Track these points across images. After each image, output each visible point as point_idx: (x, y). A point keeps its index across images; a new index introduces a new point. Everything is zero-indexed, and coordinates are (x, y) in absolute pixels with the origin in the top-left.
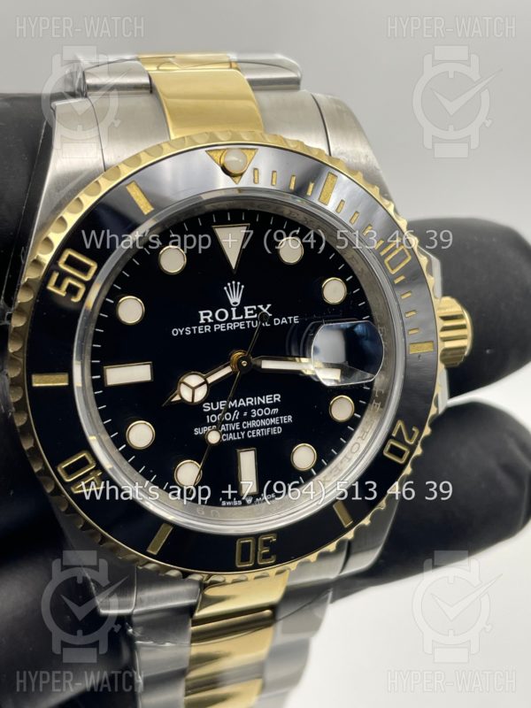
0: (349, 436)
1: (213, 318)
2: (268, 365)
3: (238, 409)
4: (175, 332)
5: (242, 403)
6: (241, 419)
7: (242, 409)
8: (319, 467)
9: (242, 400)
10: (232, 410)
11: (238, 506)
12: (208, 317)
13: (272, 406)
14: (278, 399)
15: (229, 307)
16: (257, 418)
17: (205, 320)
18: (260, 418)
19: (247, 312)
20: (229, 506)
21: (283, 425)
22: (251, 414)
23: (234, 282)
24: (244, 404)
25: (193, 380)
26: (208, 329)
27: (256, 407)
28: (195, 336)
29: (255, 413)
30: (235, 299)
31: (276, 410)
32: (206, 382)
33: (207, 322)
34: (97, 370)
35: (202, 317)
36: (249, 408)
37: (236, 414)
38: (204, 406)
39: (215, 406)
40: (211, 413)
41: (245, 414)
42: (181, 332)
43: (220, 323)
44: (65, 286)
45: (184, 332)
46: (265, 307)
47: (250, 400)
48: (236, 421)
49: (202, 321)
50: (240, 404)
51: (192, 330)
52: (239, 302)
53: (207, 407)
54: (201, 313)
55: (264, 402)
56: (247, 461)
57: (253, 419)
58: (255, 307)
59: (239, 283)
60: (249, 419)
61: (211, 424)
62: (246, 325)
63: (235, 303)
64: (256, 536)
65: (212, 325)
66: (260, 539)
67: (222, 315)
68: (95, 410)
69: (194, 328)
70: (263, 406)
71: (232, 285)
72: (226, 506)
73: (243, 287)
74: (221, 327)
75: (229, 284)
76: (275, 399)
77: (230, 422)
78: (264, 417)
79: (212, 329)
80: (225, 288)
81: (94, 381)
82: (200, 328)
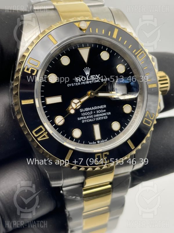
0: (130, 118)
2: (101, 95)
3: (92, 111)
4: (68, 85)
5: (93, 108)
6: (93, 114)
7: (93, 111)
8: (121, 129)
9: (93, 107)
10: (90, 111)
11: (95, 144)
12: (79, 80)
13: (103, 109)
14: (105, 107)
15: (86, 76)
16: (99, 113)
17: (78, 81)
18: (100, 113)
19: (92, 78)
20: (92, 144)
21: (107, 116)
22: (97, 112)
23: (87, 68)
24: (94, 109)
25: (76, 101)
26: (79, 84)
27: (98, 110)
28: (75, 86)
29: (98, 112)
30: (87, 73)
31: (105, 111)
32: (80, 102)
34: (43, 99)
35: (77, 80)
36: (96, 110)
37: (91, 112)
38: (80, 110)
39: (84, 110)
40: (83, 112)
41: (94, 112)
42: (70, 85)
43: (83, 81)
44: (30, 70)
45: (71, 85)
46: (98, 75)
47: (96, 107)
48: (91, 115)
50: (92, 109)
51: (74, 84)
52: (89, 74)
53: (81, 110)
54: (77, 78)
55: (100, 108)
56: (97, 128)
57: (97, 114)
58: (94, 76)
59: (88, 68)
60: (96, 114)
61: (83, 116)
62: (92, 82)
63: (88, 75)
64: (102, 153)
65: (81, 82)
66: (103, 154)
67: (83, 79)
68: (44, 113)
69: (75, 84)
70: (100, 109)
71: (86, 69)
72: (91, 144)
73: (90, 69)
74: (84, 83)
75: (85, 68)
76: (104, 107)
77: (89, 115)
78: (101, 113)
79: (81, 84)
80: (84, 70)
81: (42, 103)
82: (77, 84)
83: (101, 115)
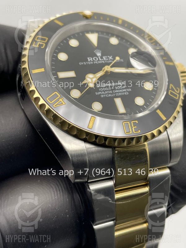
1: (93, 59)
6: (112, 90)
7: (111, 87)
12: (91, 59)
13: (122, 86)
16: (118, 89)
18: (119, 89)
19: (104, 58)
21: (128, 92)
22: (115, 88)
26: (92, 63)
27: (116, 86)
28: (88, 65)
30: (99, 54)
33: (91, 61)
40: (100, 88)
42: (83, 64)
46: (110, 57)
48: (110, 90)
49: (89, 61)
52: (101, 55)
54: (88, 58)
55: (119, 84)
57: (116, 90)
58: (107, 57)
59: (99, 50)
61: (101, 91)
62: (105, 62)
63: (99, 56)
65: (93, 62)
67: (95, 59)
70: (119, 86)
71: (97, 51)
73: (101, 51)
74: (96, 62)
77: (108, 90)
79: (93, 63)
82: (89, 63)
83: (121, 91)
